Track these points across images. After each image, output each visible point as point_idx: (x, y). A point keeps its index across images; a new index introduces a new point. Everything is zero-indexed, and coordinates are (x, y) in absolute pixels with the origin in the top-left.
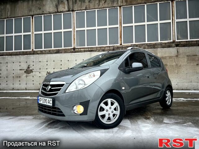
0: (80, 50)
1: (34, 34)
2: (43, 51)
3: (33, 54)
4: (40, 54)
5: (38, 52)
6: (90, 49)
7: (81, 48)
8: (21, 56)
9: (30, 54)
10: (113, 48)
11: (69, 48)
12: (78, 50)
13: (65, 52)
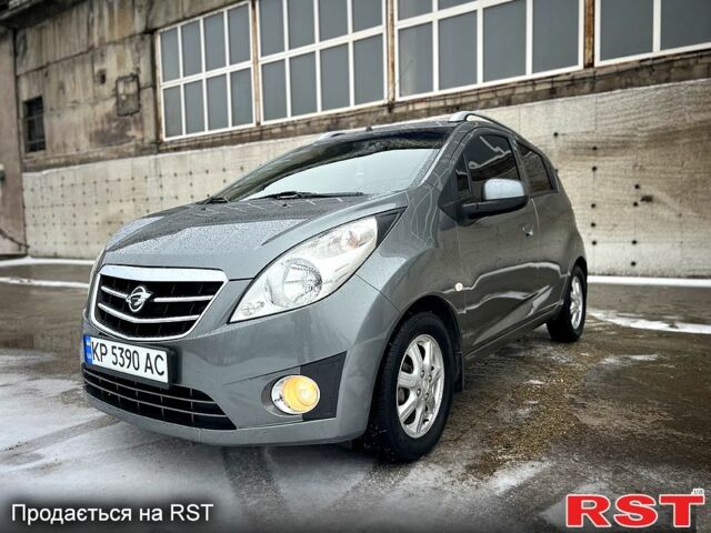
0: (411, 108)
1: (260, 64)
2: (288, 124)
3: (260, 138)
4: (282, 137)
5: (273, 131)
6: (449, 103)
7: (414, 102)
8: (225, 147)
9: (252, 139)
10: (549, 86)
11: (372, 107)
12: (403, 109)
13: (360, 121)
